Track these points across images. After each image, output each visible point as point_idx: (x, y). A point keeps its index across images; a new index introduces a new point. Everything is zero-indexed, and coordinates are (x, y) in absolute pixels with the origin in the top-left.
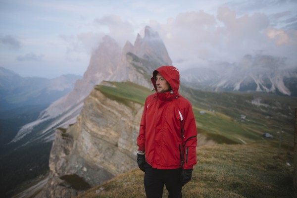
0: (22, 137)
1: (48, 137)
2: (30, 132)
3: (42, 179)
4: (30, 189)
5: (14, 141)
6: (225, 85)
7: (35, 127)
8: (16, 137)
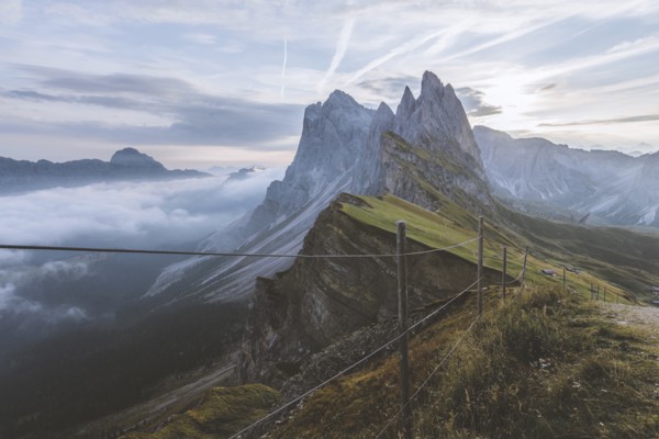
0: (164, 288)
1: (212, 294)
2: (179, 279)
3: (205, 374)
4: (184, 388)
5: (150, 293)
6: (612, 209)
7: (187, 271)
8: (154, 287)
